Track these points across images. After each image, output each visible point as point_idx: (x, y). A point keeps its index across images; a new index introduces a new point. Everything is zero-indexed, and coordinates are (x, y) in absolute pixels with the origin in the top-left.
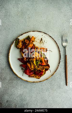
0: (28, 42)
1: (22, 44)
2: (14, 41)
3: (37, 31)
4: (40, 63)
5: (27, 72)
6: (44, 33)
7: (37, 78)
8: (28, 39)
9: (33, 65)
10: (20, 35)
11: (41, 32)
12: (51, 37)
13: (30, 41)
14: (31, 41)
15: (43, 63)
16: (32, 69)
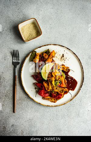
0: (47, 57)
1: (39, 59)
2: (30, 54)
3: (59, 45)
4: (59, 84)
5: (42, 93)
6: (67, 48)
7: (53, 102)
8: (47, 53)
9: (51, 85)
10: (38, 48)
11: (64, 47)
12: (75, 54)
13: (49, 56)
14: (51, 55)
15: (63, 84)
16: (49, 91)
